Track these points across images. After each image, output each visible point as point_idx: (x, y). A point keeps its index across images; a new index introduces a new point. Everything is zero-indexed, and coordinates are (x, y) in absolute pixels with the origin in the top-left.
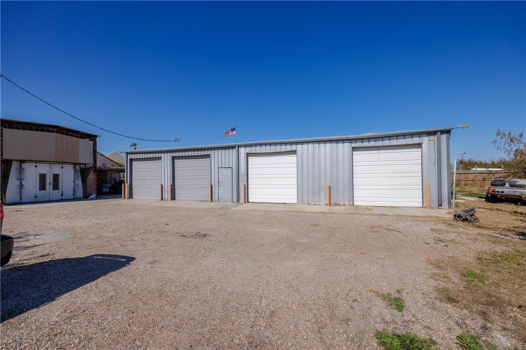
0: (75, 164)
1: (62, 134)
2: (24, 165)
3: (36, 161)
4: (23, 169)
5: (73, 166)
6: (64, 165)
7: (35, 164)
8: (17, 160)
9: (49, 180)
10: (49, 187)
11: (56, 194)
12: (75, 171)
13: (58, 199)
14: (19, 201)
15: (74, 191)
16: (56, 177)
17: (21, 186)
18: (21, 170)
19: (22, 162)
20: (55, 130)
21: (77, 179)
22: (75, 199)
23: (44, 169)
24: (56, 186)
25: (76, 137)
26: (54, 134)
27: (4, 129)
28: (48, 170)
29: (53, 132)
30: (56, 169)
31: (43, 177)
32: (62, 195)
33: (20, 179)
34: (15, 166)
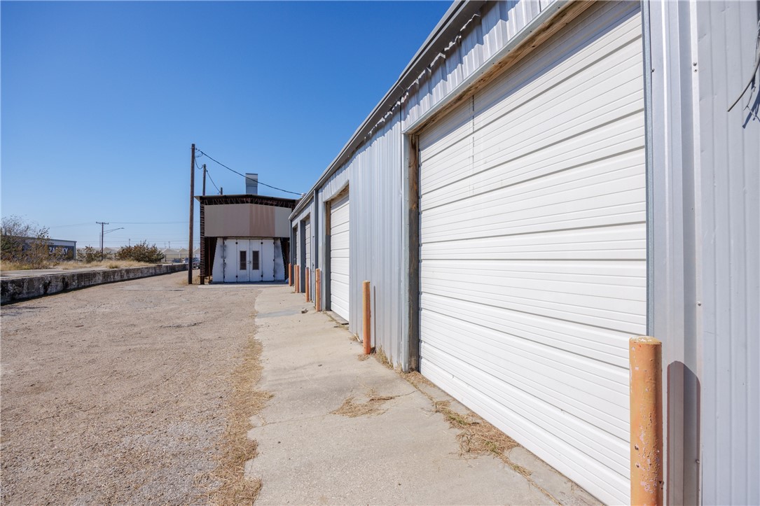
0: (275, 239)
1: (257, 203)
2: (227, 242)
3: (237, 238)
4: (225, 246)
5: (273, 241)
6: (263, 241)
7: (235, 241)
8: (221, 237)
9: (249, 258)
10: (249, 266)
11: (256, 274)
12: (276, 247)
13: (258, 280)
14: (222, 280)
15: (275, 271)
16: (256, 254)
17: (224, 264)
18: (224, 246)
19: (225, 238)
20: (249, 200)
21: (278, 256)
22: (275, 281)
23: (244, 245)
24: (256, 266)
25: (272, 205)
26: (249, 204)
27: (205, 206)
28: (248, 246)
29: (247, 202)
30: (256, 245)
31: (243, 254)
32: (262, 276)
33: (224, 257)
34: (219, 242)
